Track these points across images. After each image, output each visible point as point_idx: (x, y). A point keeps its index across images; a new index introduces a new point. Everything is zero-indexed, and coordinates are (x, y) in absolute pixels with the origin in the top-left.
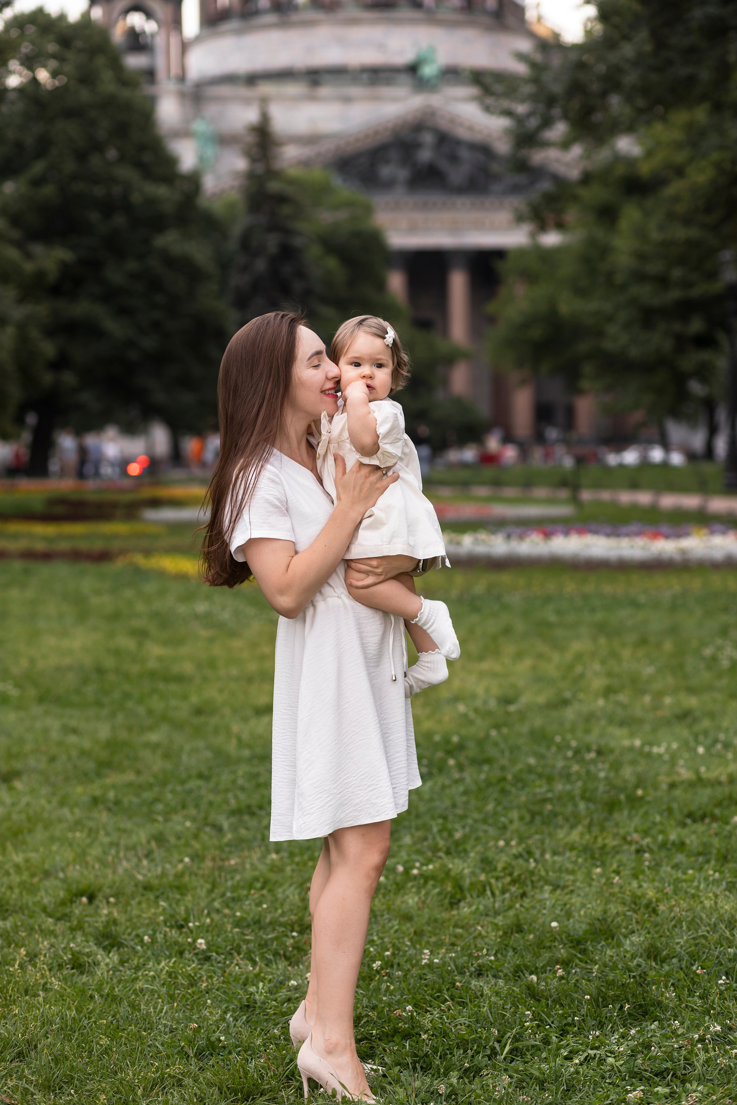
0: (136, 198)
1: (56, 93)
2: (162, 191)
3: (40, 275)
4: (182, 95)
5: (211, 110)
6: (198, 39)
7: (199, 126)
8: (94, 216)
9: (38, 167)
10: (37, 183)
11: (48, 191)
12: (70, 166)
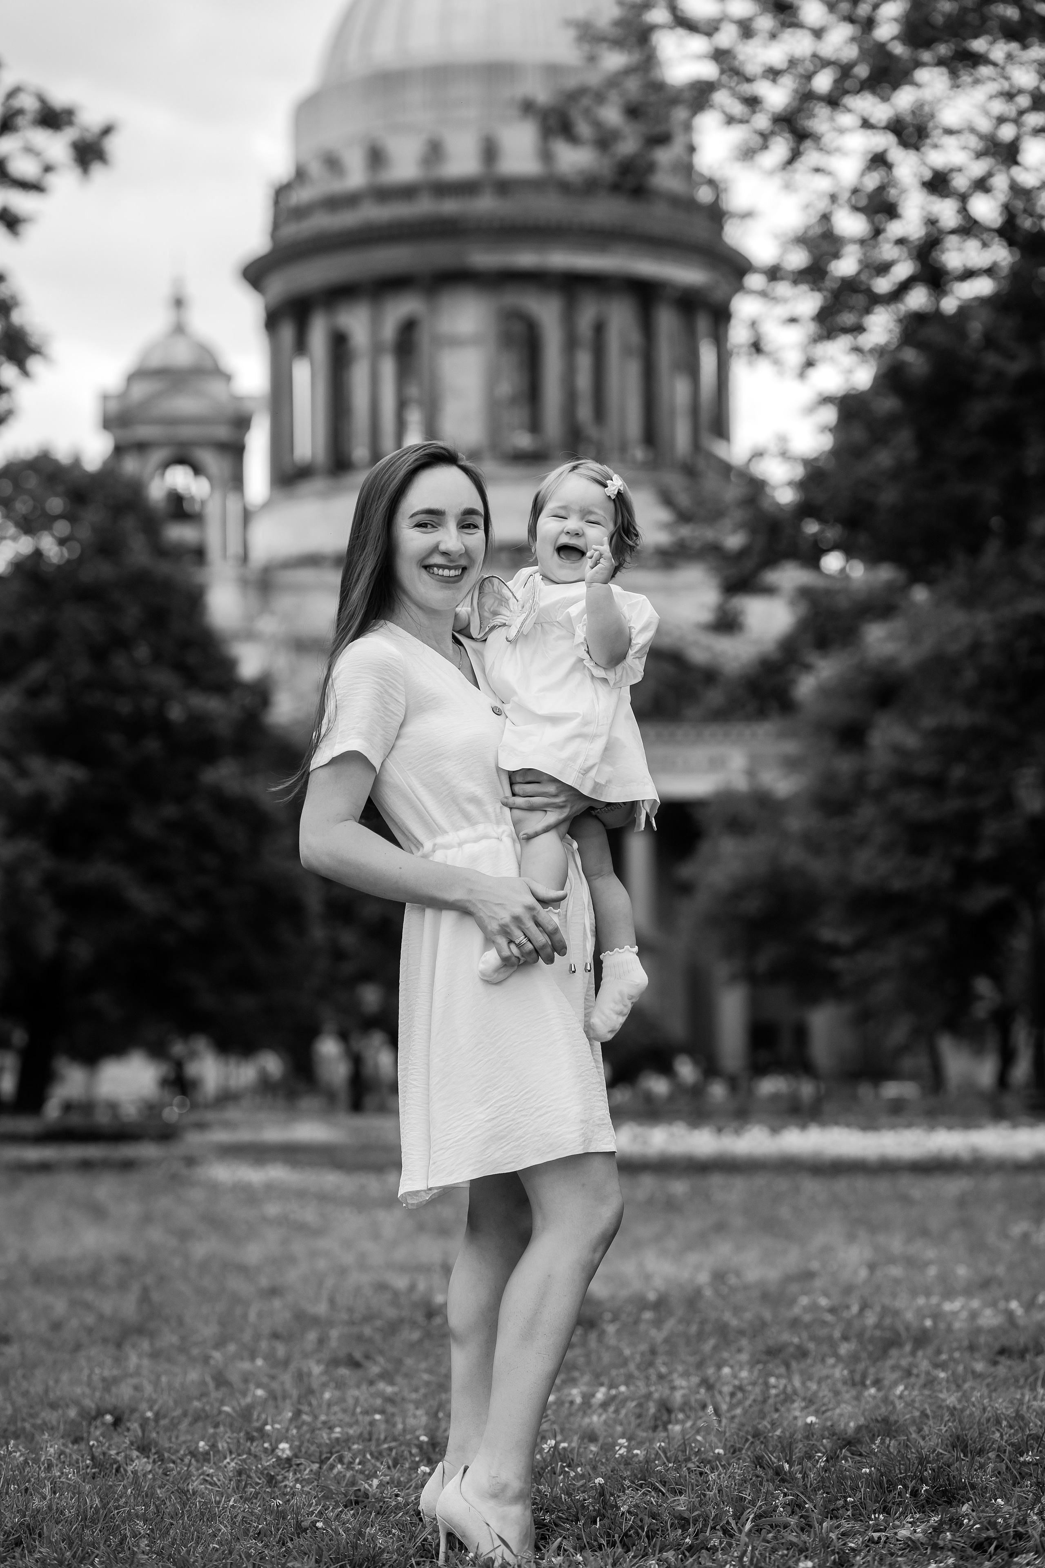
0: (176, 713)
1: (67, 569)
2: (212, 704)
3: (39, 799)
4: (244, 583)
5: (284, 602)
6: (266, 505)
7: (268, 625)
8: (115, 740)
9: (38, 671)
10: (35, 693)
11: (52, 704)
12: (82, 669)
